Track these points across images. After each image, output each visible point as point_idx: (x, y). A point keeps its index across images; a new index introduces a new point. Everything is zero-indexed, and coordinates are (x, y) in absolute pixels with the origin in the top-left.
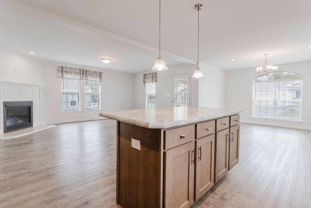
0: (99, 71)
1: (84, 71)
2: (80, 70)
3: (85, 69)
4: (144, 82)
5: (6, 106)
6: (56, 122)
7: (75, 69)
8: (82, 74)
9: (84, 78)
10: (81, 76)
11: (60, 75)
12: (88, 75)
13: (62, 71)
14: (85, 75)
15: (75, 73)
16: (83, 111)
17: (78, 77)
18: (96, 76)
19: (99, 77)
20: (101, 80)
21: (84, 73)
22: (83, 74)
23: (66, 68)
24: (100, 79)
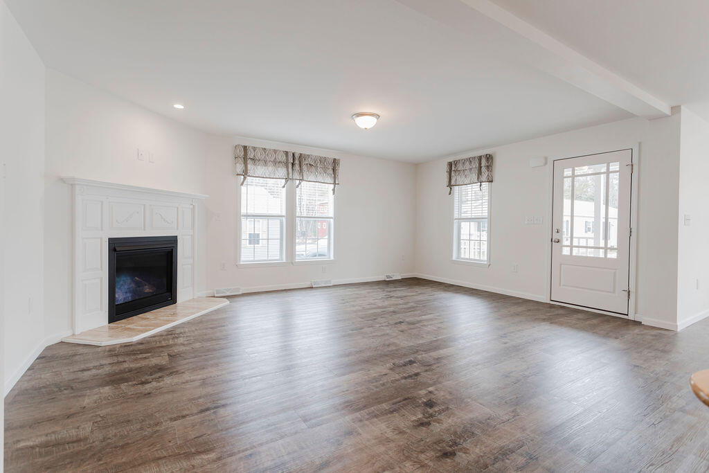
0: (331, 155)
1: (297, 156)
2: (287, 153)
3: (298, 151)
4: (450, 185)
5: (115, 250)
6: (228, 290)
7: (275, 151)
8: (290, 166)
9: (296, 176)
10: (288, 170)
11: (240, 168)
12: (304, 167)
13: (245, 159)
14: (297, 167)
15: (275, 163)
16: (292, 263)
17: (282, 171)
18: (325, 169)
19: (331, 172)
20: (335, 181)
21: (297, 162)
22: (293, 164)
23: (254, 149)
24: (335, 178)
